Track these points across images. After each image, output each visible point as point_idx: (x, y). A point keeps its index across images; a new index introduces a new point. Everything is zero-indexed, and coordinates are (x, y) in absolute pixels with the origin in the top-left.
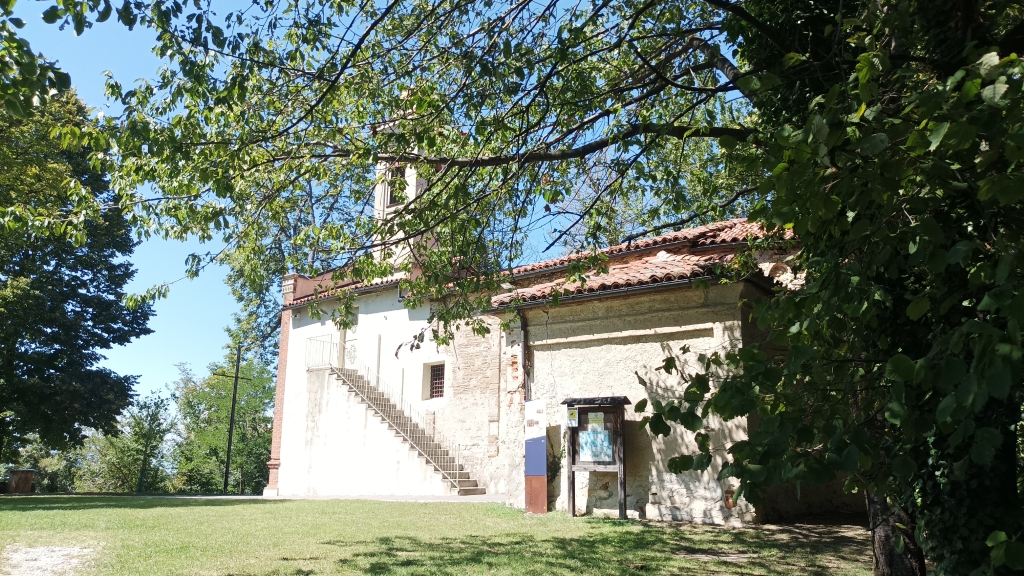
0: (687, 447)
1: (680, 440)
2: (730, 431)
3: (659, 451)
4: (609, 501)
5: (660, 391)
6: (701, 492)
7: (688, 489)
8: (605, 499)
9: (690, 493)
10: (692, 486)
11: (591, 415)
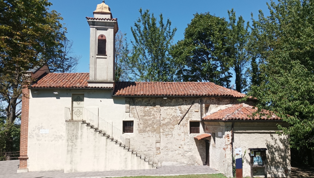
0: (277, 160)
1: (275, 158)
2: (288, 156)
3: (270, 161)
4: (257, 174)
5: (270, 147)
6: (280, 170)
7: (277, 170)
8: (256, 173)
9: (278, 171)
10: (278, 169)
11: (257, 153)
